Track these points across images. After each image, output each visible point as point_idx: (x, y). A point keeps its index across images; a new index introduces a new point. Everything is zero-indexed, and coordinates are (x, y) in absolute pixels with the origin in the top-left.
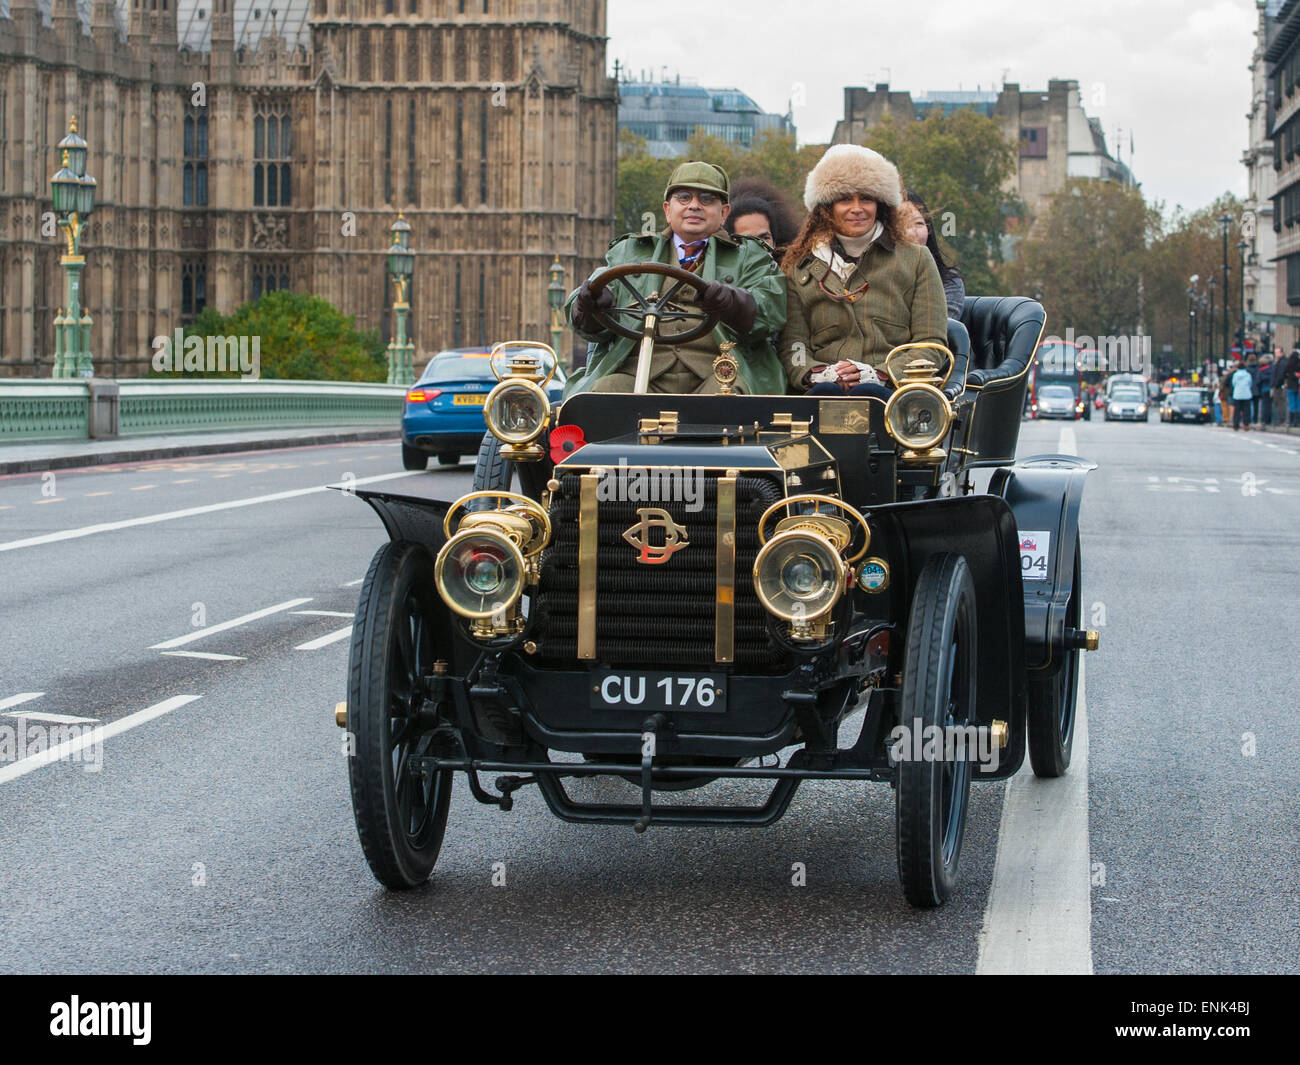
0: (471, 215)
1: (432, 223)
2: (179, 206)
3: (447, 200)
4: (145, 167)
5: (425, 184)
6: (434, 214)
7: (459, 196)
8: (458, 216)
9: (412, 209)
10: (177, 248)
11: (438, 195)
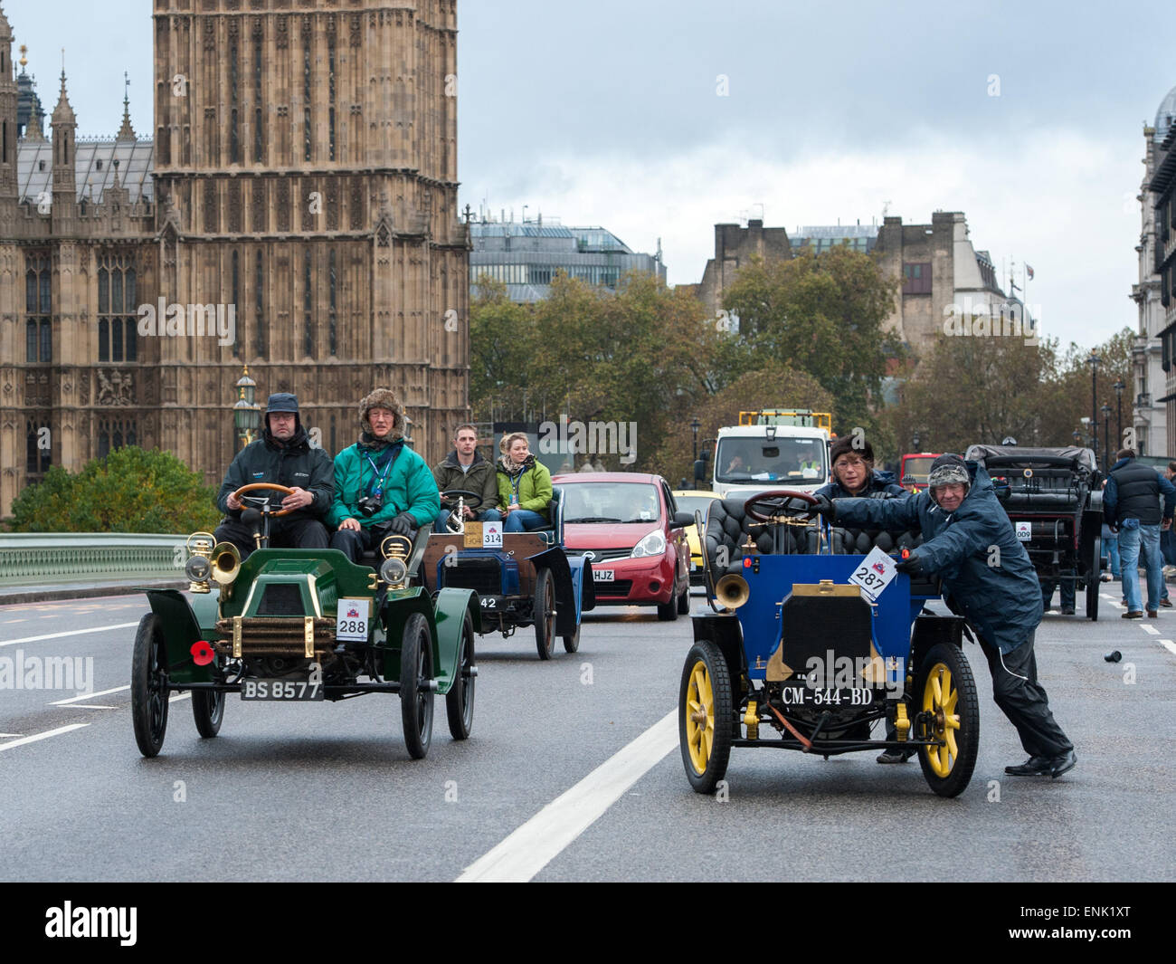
0: (319, 367)
1: (281, 376)
2: (23, 363)
3: (296, 352)
5: (273, 336)
6: (282, 366)
7: (309, 348)
8: (307, 368)
9: (260, 362)
10: (21, 405)
11: (287, 348)
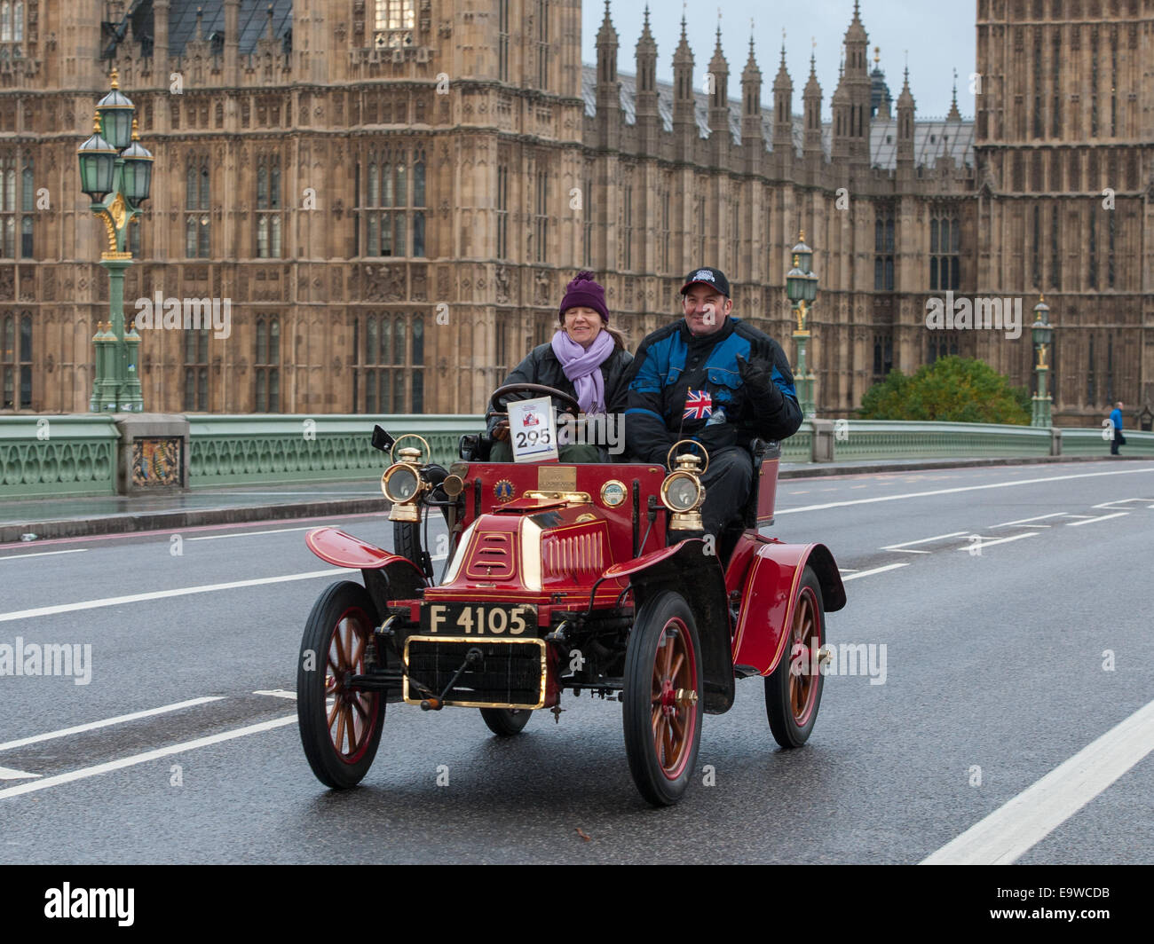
0: (1100, 296)
1: (1070, 303)
2: (872, 290)
3: (1082, 284)
4: (845, 259)
5: (1065, 272)
6: (1071, 296)
7: (1092, 281)
8: (1091, 297)
9: (1054, 292)
10: (870, 323)
11: (1076, 281)
